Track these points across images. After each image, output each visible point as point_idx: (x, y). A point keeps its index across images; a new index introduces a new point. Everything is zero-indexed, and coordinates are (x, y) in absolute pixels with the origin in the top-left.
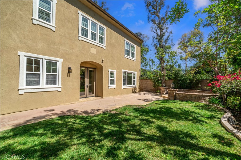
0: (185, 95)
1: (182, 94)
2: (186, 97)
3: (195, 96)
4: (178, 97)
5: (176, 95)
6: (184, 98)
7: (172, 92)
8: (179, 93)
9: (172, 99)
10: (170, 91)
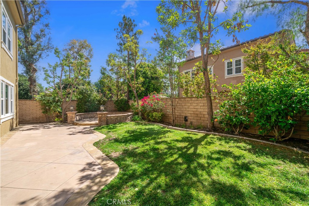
0: (116, 117)
1: (114, 116)
2: (117, 119)
3: (123, 116)
4: (109, 121)
5: (108, 118)
6: (115, 121)
7: (103, 115)
8: (111, 116)
9: (104, 124)
10: (101, 115)
